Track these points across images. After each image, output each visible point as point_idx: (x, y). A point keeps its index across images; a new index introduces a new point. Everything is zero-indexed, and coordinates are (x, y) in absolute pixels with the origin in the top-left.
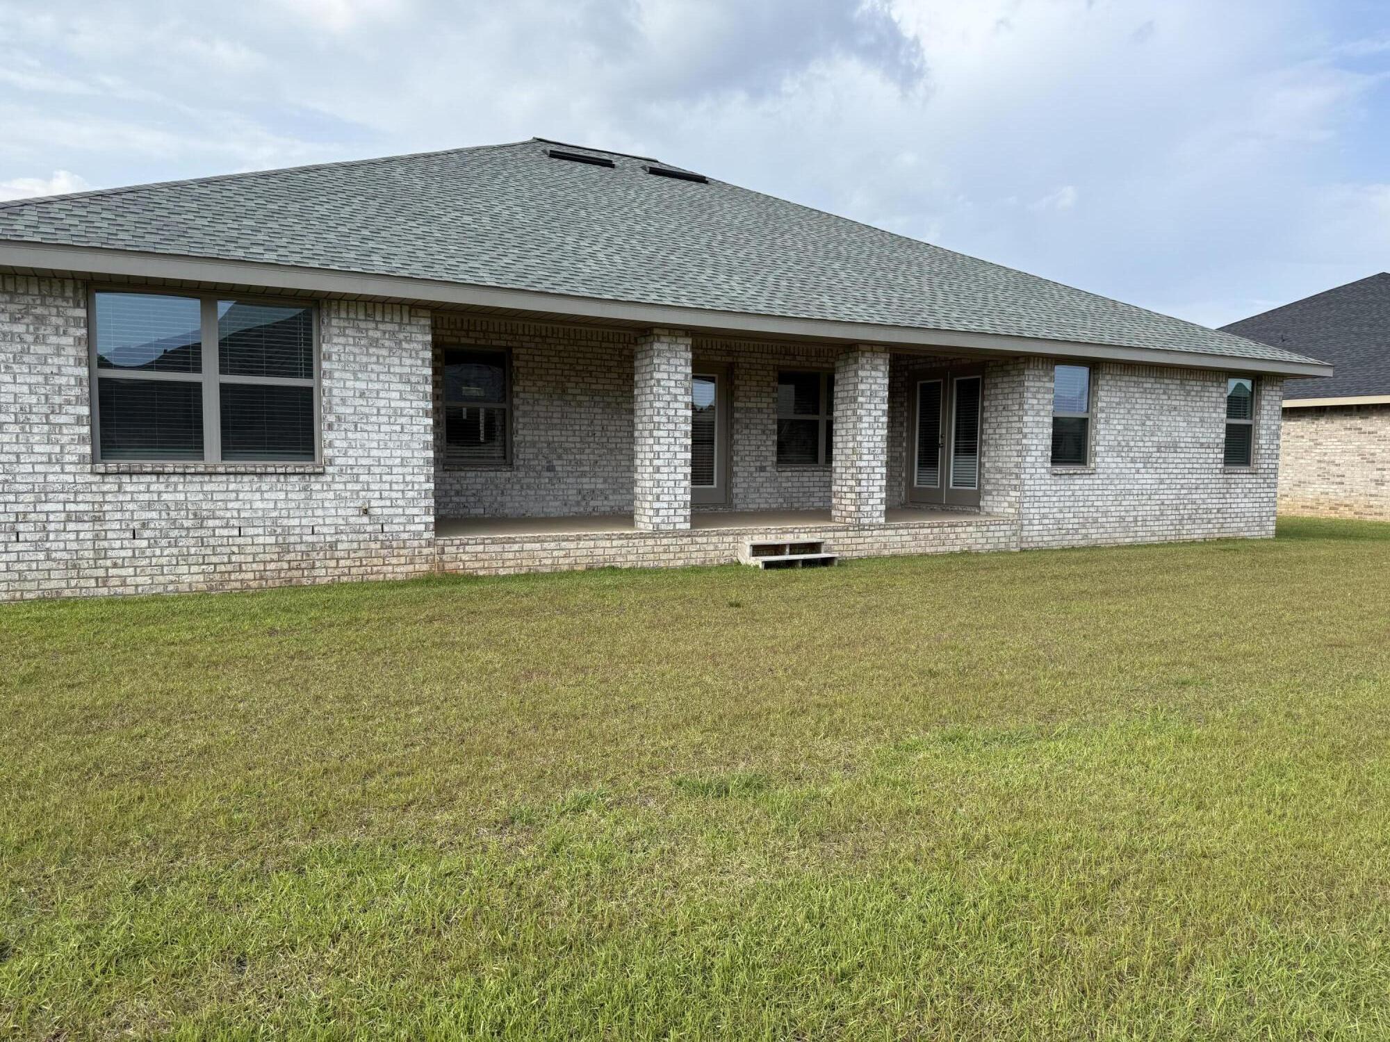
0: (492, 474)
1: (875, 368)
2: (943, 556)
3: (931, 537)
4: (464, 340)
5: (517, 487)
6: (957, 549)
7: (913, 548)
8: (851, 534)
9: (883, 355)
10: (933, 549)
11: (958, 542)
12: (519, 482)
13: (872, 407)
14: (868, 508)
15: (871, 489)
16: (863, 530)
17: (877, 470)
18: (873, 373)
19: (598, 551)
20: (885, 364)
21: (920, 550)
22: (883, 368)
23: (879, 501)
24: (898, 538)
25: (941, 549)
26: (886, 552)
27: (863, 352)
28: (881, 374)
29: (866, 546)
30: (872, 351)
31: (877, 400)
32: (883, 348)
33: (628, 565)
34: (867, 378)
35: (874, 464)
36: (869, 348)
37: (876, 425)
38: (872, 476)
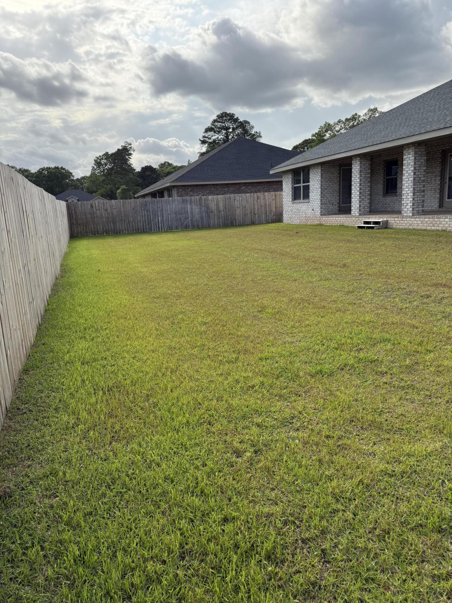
0: (392, 198)
1: (409, 154)
2: (433, 231)
3: (429, 222)
4: (388, 158)
5: (397, 202)
6: (440, 228)
7: (421, 227)
8: (400, 219)
9: (412, 148)
10: (429, 228)
11: (440, 225)
12: (398, 200)
13: (408, 169)
14: (406, 210)
15: (407, 202)
16: (404, 218)
17: (409, 194)
18: (409, 156)
19: (341, 221)
20: (413, 151)
21: (424, 228)
22: (412, 153)
23: (410, 207)
24: (416, 222)
25: (433, 228)
26: (411, 227)
27: (405, 148)
28: (411, 156)
29: (404, 224)
30: (408, 147)
31: (410, 166)
32: (412, 145)
33: (346, 225)
34: (406, 158)
35: (409, 192)
36: (407, 146)
37: (409, 177)
38: (408, 197)
